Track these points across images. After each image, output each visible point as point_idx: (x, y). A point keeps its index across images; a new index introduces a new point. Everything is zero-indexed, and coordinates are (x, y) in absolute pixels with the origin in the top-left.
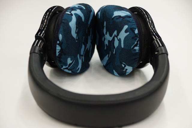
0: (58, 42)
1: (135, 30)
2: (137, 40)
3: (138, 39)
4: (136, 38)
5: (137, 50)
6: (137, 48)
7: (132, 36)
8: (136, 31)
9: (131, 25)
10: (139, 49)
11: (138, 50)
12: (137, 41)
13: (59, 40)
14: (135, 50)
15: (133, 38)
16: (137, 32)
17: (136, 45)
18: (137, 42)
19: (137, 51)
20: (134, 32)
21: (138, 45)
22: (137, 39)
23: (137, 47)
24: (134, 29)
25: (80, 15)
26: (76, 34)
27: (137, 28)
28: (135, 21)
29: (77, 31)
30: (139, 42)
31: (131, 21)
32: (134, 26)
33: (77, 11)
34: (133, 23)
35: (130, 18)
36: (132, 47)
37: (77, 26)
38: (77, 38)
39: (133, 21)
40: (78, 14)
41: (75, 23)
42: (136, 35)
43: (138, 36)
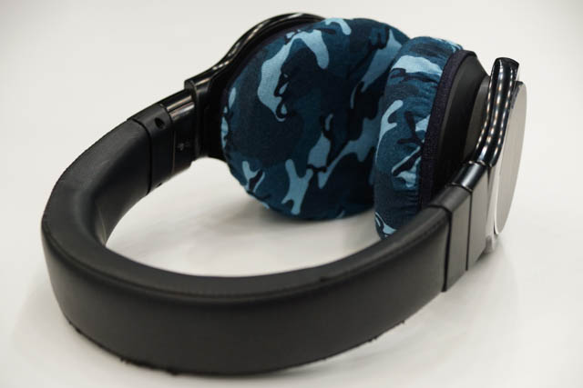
0: (226, 110)
1: (417, 122)
2: (415, 152)
3: (419, 148)
4: (414, 145)
5: (409, 183)
6: (410, 176)
7: (402, 137)
8: (422, 125)
9: (413, 103)
10: (416, 180)
11: (414, 182)
12: (413, 153)
13: (227, 105)
14: (403, 181)
15: (401, 142)
16: (425, 129)
17: (407, 167)
18: (415, 157)
19: (409, 186)
20: (412, 124)
21: (414, 169)
22: (415, 149)
23: (412, 172)
24: (415, 118)
25: (311, 48)
26: (279, 99)
27: (428, 117)
28: (433, 95)
29: (282, 90)
30: (419, 159)
31: (421, 91)
32: (421, 109)
33: (312, 34)
34: (426, 100)
35: (426, 84)
36: (394, 168)
37: (286, 76)
38: (284, 110)
39: (427, 93)
40: (304, 44)
41: (280, 66)
42: (415, 137)
43: (423, 141)
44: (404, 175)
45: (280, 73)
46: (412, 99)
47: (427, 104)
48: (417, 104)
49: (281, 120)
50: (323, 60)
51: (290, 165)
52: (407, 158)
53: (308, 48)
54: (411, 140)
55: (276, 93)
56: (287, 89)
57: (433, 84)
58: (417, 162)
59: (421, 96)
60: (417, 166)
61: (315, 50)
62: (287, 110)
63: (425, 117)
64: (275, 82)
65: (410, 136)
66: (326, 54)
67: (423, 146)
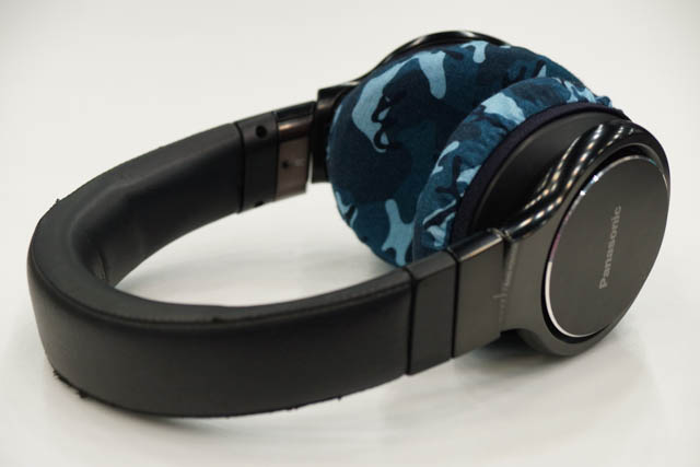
1: (463, 170)
2: (449, 206)
3: (454, 202)
4: (449, 196)
5: (437, 241)
6: (439, 233)
7: (442, 184)
8: (467, 176)
9: (468, 148)
10: (445, 239)
11: (443, 241)
12: (447, 207)
14: (432, 238)
15: (438, 190)
16: (469, 181)
17: (437, 221)
18: (448, 212)
19: (436, 245)
20: (457, 172)
21: (444, 225)
22: (450, 202)
23: (441, 229)
24: (463, 166)
25: (425, 72)
26: (378, 126)
27: (477, 168)
28: (495, 144)
29: (382, 116)
30: (452, 215)
31: (483, 135)
32: (473, 156)
33: (434, 55)
34: (483, 147)
35: (494, 128)
36: (426, 220)
37: (388, 100)
38: (384, 140)
39: (488, 140)
40: (418, 65)
41: (382, 88)
42: (454, 188)
43: (462, 195)
44: (434, 230)
45: (380, 95)
46: (469, 142)
47: (481, 152)
48: (472, 150)
49: (380, 151)
50: (438, 89)
51: (391, 207)
52: (439, 211)
53: (421, 72)
54: (448, 191)
55: (375, 118)
56: (388, 114)
57: (501, 130)
58: (449, 218)
59: (480, 142)
60: (448, 222)
61: (429, 75)
62: (389, 139)
63: (473, 167)
64: (374, 105)
65: (449, 185)
66: (443, 82)
67: (460, 201)
